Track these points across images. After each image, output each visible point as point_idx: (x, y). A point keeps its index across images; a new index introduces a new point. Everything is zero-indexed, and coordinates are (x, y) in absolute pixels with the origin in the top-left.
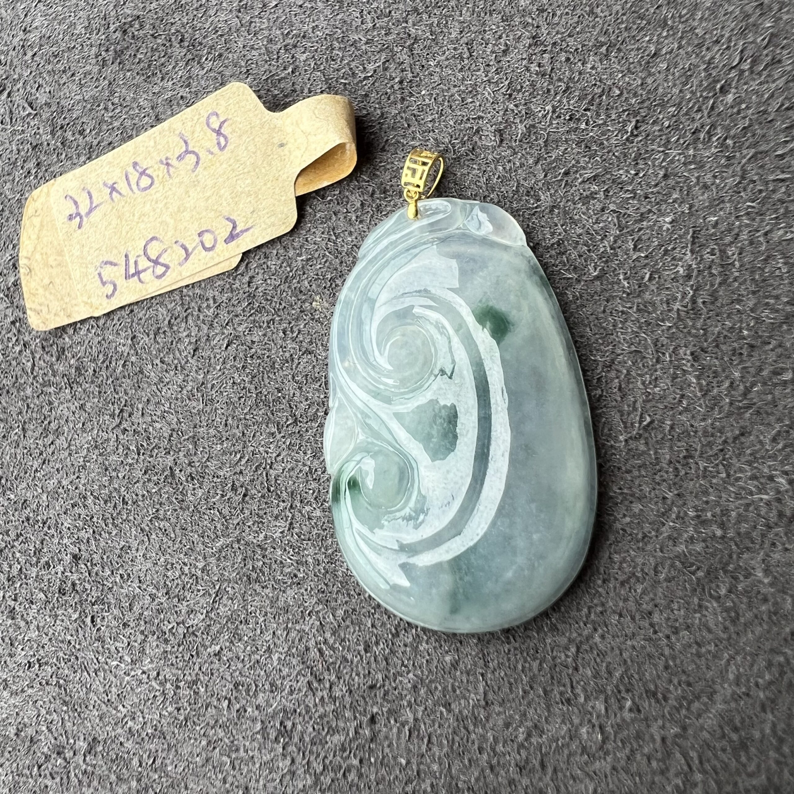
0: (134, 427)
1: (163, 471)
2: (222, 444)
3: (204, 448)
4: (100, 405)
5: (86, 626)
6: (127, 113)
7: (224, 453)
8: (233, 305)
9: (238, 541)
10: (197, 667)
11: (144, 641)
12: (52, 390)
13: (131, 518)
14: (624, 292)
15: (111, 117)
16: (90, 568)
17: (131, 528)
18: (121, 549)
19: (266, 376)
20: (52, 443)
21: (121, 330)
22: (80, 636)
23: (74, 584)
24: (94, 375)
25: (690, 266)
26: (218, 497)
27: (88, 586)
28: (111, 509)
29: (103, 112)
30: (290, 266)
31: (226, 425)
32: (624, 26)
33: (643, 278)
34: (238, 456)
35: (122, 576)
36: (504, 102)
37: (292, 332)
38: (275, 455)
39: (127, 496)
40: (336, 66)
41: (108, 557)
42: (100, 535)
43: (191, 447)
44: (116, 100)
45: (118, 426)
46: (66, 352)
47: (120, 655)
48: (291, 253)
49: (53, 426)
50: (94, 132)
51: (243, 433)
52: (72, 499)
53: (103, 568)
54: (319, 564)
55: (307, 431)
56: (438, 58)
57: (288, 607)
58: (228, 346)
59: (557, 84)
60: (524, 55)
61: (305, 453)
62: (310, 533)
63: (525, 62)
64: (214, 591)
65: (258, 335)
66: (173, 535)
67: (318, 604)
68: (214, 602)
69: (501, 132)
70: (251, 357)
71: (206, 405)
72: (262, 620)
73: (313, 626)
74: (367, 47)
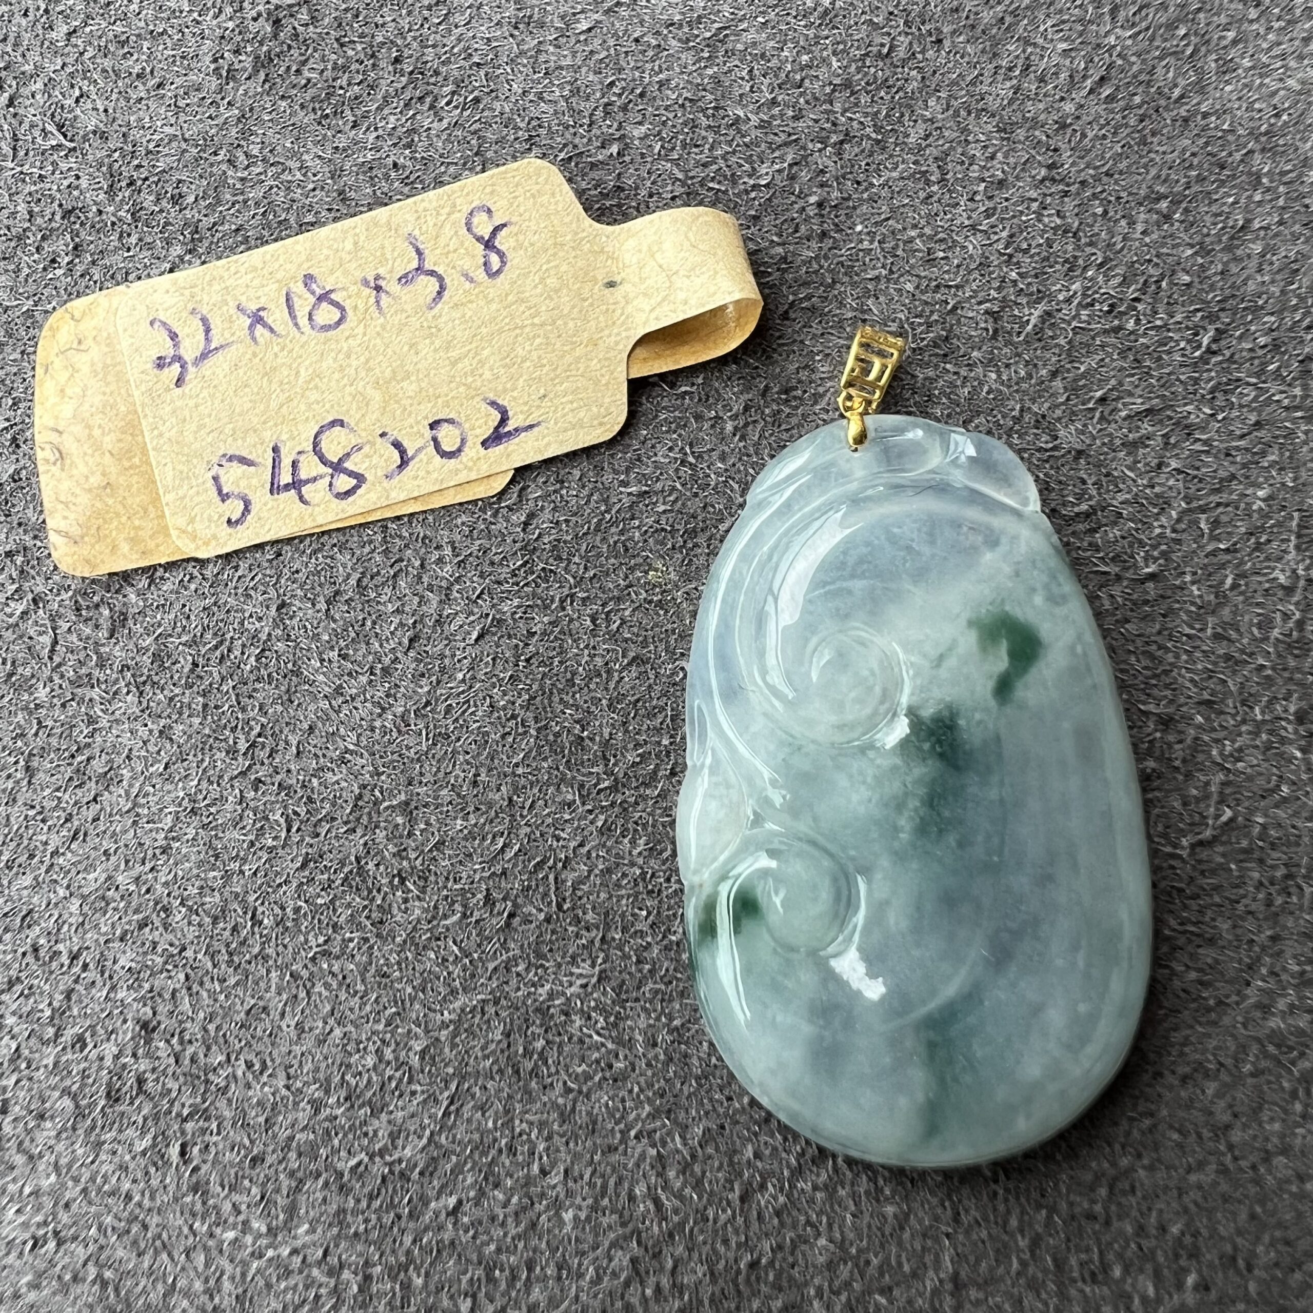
0: (278, 778)
1: (342, 863)
2: (465, 818)
3: (428, 824)
4: (207, 731)
5: (168, 1163)
6: (276, 176)
7: (471, 836)
8: (492, 563)
9: (496, 1002)
10: (408, 1240)
11: (298, 1190)
12: (96, 693)
13: (270, 951)
14: (1193, 603)
15: (242, 179)
16: (178, 1048)
17: (268, 972)
18: (248, 1012)
19: (556, 699)
20: (95, 800)
21: (255, 588)
22: (154, 1183)
23: (141, 1081)
24: (192, 671)
25: (1294, 571)
26: (455, 918)
27: (173, 1085)
28: (227, 933)
29: (224, 167)
30: (606, 501)
31: (475, 784)
32: (1194, 173)
33: (1222, 582)
34: (501, 842)
35: (249, 1065)
36: (999, 266)
37: (608, 620)
38: (573, 844)
39: (260, 909)
40: (703, 158)
41: (218, 1028)
42: (201, 984)
43: (400, 820)
44: (255, 150)
45: (243, 774)
46: (130, 622)
47: (241, 1218)
48: (608, 477)
49: (98, 766)
50: (203, 203)
51: (510, 800)
52: (136, 912)
53: (208, 1048)
54: (655, 1045)
55: (637, 803)
56: (886, 174)
57: (595, 1123)
58: (480, 637)
59: (1089, 250)
60: (1033, 194)
61: (633, 842)
62: (639, 988)
63: (1035, 206)
64: (446, 1094)
65: (540, 621)
66: (360, 987)
67: (652, 1116)
68: (446, 1114)
69: (994, 316)
70: (527, 660)
71: (434, 744)
72: (541, 1147)
73: (643, 1156)
74: (758, 133)
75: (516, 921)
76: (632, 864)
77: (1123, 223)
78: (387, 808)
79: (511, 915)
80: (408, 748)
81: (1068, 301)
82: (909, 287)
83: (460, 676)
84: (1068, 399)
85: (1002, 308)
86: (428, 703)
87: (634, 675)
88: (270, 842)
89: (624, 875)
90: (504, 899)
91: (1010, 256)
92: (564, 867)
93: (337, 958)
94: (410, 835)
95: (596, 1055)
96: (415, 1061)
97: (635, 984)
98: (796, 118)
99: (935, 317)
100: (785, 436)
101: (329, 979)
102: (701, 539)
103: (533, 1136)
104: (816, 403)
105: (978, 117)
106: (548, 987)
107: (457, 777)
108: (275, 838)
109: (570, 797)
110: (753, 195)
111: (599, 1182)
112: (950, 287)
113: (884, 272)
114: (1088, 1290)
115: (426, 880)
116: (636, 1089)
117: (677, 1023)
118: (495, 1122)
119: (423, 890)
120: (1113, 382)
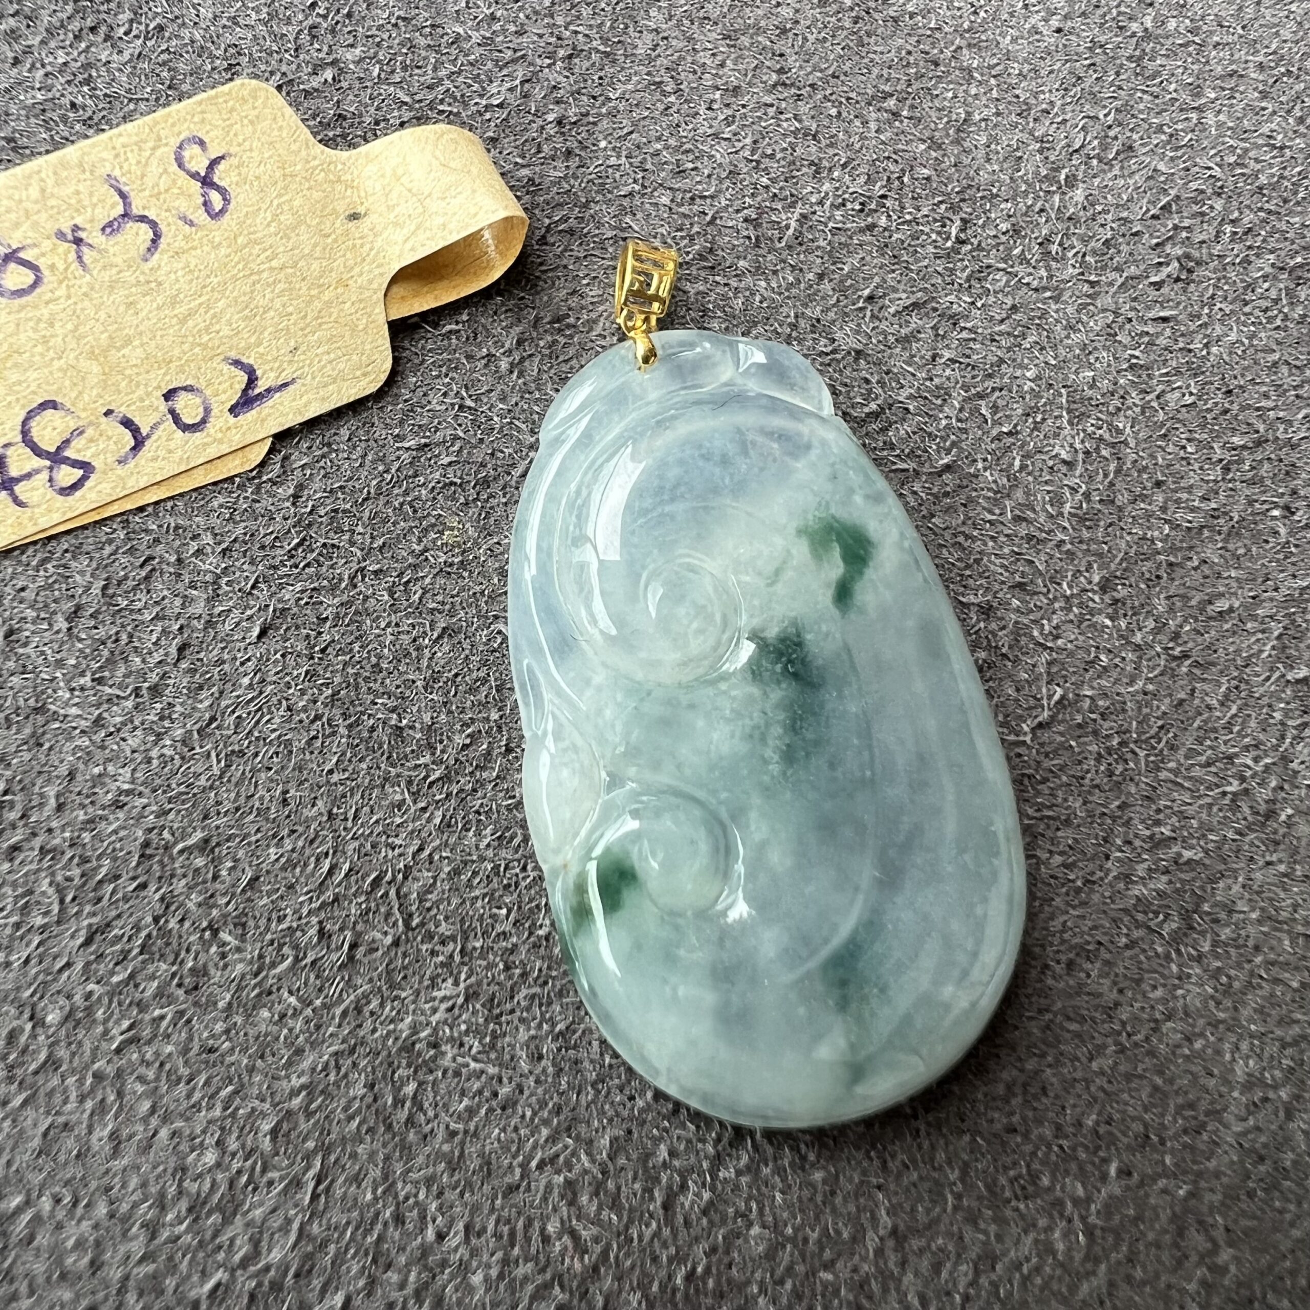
8: (263, 546)
14: (989, 489)
19: (364, 689)
25: (1072, 446)
30: (383, 459)
33: (1012, 465)
34: (326, 864)
37: (407, 591)
48: (380, 433)
54: (540, 1057)
55: (475, 790)
56: (621, 88)
57: (489, 1163)
58: (263, 633)
59: (831, 151)
60: (768, 99)
61: (478, 834)
62: (512, 997)
63: (771, 111)
64: (311, 1174)
65: (330, 604)
66: (184, 1072)
67: (552, 1139)
68: (315, 1197)
69: (755, 223)
70: (323, 651)
71: (228, 766)
72: (434, 1206)
73: (549, 1187)
74: (481, 50)
75: (360, 953)
76: (482, 859)
77: (857, 123)
78: (182, 852)
79: (353, 946)
80: (197, 776)
81: (821, 203)
82: (665, 200)
83: (246, 681)
84: (838, 301)
85: (760, 215)
86: (213, 719)
87: (447, 648)
88: (39, 921)
89: (475, 873)
90: (342, 929)
91: (758, 162)
92: (405, 878)
93: (149, 1042)
94: (215, 877)
95: (476, 1086)
96: (266, 1144)
97: (508, 994)
98: (519, 34)
99: (696, 229)
100: (565, 368)
101: (142, 1070)
102: (495, 488)
103: (421, 1196)
104: (591, 330)
105: (701, 25)
106: (409, 1020)
107: (262, 798)
108: (46, 914)
109: (398, 797)
110: (488, 116)
111: (506, 1229)
112: (705, 197)
113: (637, 188)
114: (1022, 1206)
115: (244, 925)
116: (529, 1114)
117: (560, 1027)
118: (374, 1191)
119: (242, 938)
120: (877, 279)
